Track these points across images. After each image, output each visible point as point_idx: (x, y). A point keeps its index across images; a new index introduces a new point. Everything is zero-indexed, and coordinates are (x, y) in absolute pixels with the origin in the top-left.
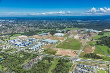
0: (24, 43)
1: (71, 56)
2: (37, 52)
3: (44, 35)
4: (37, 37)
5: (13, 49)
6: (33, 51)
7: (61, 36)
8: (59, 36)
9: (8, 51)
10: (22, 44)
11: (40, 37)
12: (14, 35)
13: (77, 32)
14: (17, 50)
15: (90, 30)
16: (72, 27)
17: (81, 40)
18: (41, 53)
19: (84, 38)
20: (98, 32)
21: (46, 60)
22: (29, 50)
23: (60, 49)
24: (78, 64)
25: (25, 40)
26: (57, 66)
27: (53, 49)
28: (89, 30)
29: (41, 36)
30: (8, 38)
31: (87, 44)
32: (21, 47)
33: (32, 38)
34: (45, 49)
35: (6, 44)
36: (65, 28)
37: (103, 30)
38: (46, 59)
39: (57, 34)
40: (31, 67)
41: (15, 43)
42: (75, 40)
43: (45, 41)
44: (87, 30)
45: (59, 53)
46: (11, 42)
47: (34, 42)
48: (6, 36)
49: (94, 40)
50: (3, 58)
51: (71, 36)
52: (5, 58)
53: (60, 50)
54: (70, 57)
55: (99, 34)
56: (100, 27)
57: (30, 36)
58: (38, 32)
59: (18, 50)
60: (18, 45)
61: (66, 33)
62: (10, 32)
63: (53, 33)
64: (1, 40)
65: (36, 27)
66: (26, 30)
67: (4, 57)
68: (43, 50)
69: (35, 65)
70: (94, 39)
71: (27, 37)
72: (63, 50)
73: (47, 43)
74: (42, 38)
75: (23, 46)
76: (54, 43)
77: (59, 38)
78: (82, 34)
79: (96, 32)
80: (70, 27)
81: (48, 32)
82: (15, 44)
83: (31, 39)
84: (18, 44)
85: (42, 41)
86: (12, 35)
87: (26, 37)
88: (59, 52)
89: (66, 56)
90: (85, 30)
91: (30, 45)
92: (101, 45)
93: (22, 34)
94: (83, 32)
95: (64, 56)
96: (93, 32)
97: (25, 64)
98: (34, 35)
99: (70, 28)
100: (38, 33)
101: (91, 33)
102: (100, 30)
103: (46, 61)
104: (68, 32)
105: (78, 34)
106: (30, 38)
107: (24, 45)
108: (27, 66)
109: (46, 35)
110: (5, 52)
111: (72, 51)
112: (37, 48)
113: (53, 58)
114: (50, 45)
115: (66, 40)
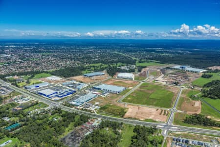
0: (58, 92)
1: (157, 120)
2: (87, 110)
3: (96, 75)
4: (82, 80)
5: (37, 103)
6: (78, 109)
7: (131, 79)
8: (125, 78)
9: (28, 107)
10: (55, 94)
11: (87, 79)
12: (36, 76)
13: (159, 70)
14: (45, 106)
15: (184, 66)
16: (148, 62)
17: (171, 88)
18: (96, 114)
19: (176, 84)
20: (201, 71)
21: (107, 129)
22: (71, 106)
23: (133, 105)
24: (173, 137)
25: (60, 85)
26: (132, 141)
27: (119, 105)
28: (183, 68)
29: (91, 78)
30: (26, 81)
31: (184, 96)
32: (53, 99)
33: (72, 82)
34: (103, 105)
35: (23, 94)
36: (134, 62)
37: (210, 68)
38: (108, 126)
39: (120, 75)
40: (78, 142)
41: (41, 92)
42: (158, 87)
43: (100, 89)
44: (178, 67)
45: (131, 113)
46: (32, 88)
47: (79, 90)
48: (22, 76)
49: (197, 88)
50: (20, 121)
51: (150, 79)
52: (24, 123)
53: (132, 107)
54: (155, 121)
55: (203, 76)
56: (201, 62)
57: (68, 78)
58: (84, 69)
59: (48, 106)
60: (48, 96)
61: (139, 73)
62: (29, 70)
63: (112, 72)
64: (12, 84)
65: (78, 60)
66: (59, 66)
67: (22, 121)
68: (99, 107)
69: (87, 137)
70: (195, 86)
71: (64, 80)
72: (139, 108)
73: (103, 91)
74: (92, 81)
75: (57, 98)
76: (119, 92)
77: (126, 82)
78: (170, 75)
79: (196, 72)
80: (143, 60)
81: (102, 70)
82: (41, 94)
83: (71, 84)
84: (47, 94)
85: (94, 88)
86: (33, 74)
87: (61, 79)
88: (131, 110)
89: (146, 120)
90: (174, 67)
91: (70, 95)
92: (212, 98)
93: (53, 74)
94: (171, 71)
95: (143, 120)
96: (191, 71)
97: (67, 136)
98: (76, 75)
99: (144, 62)
100: (84, 72)
101: (187, 73)
102: (204, 68)
103: (108, 131)
104: (142, 72)
105: (163, 75)
106: (68, 82)
107: (60, 96)
108: (71, 140)
109: (99, 76)
110: (23, 110)
111: (157, 110)
112: (85, 103)
113: (122, 123)
114: (111, 97)
115: (141, 87)
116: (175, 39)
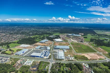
10: (43, 55)
18: (77, 61)
33: (39, 46)
35: (21, 58)
46: (21, 54)
53: (84, 54)
59: (49, 63)
64: (1, 53)
71: (32, 46)
72: (87, 54)
75: (47, 57)
83: (41, 48)
104: (61, 38)
110: (38, 69)
111: (95, 54)
116: (50, 23)
